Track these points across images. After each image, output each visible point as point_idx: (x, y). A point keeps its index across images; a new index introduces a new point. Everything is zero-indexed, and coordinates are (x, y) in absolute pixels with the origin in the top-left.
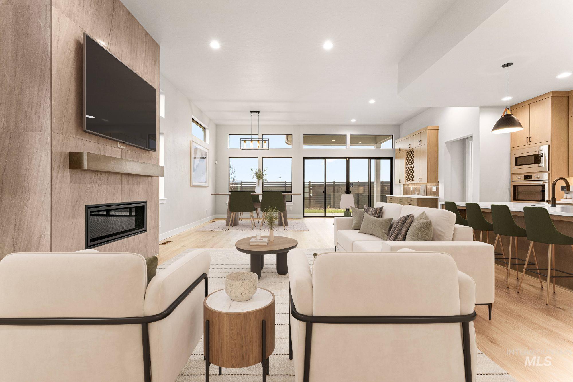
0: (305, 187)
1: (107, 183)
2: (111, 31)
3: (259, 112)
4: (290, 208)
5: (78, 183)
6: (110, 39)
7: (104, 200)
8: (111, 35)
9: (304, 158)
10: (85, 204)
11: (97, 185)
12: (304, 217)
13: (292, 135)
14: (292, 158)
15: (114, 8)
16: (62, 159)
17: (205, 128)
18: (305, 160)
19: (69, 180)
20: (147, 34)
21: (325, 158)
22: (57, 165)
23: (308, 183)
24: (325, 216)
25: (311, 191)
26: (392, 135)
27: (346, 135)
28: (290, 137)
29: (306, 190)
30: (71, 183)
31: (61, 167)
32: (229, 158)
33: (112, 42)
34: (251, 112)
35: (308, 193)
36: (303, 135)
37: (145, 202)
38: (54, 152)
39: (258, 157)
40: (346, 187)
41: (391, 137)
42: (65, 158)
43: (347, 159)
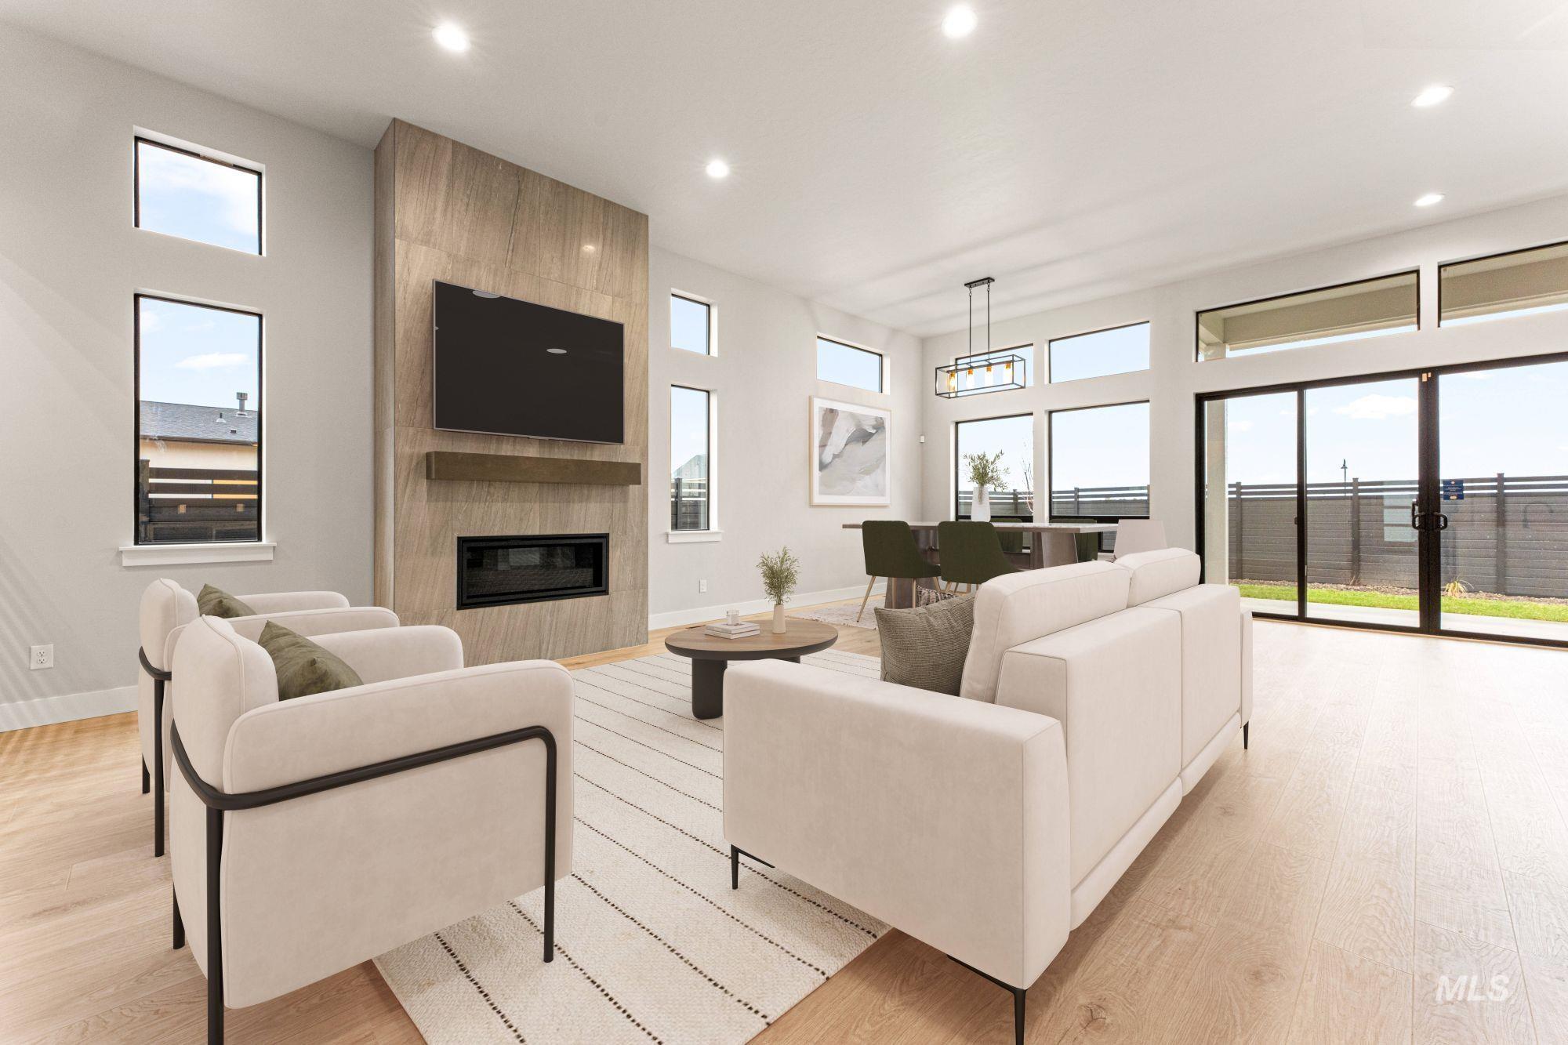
1: (505, 500)
2: (513, 234)
3: (989, 280)
5: (443, 501)
6: (511, 248)
7: (496, 529)
8: (512, 241)
9: (1202, 397)
10: (456, 535)
11: (482, 504)
15: (519, 190)
16: (414, 464)
17: (881, 355)
19: (426, 496)
20: (607, 204)
21: (1300, 387)
22: (404, 474)
24: (1300, 619)
27: (1415, 273)
30: (428, 500)
31: (411, 477)
32: (956, 424)
33: (514, 254)
34: (969, 285)
36: (1196, 313)
37: (606, 536)
38: (399, 455)
39: (1031, 414)
42: (417, 464)
43: (1425, 378)
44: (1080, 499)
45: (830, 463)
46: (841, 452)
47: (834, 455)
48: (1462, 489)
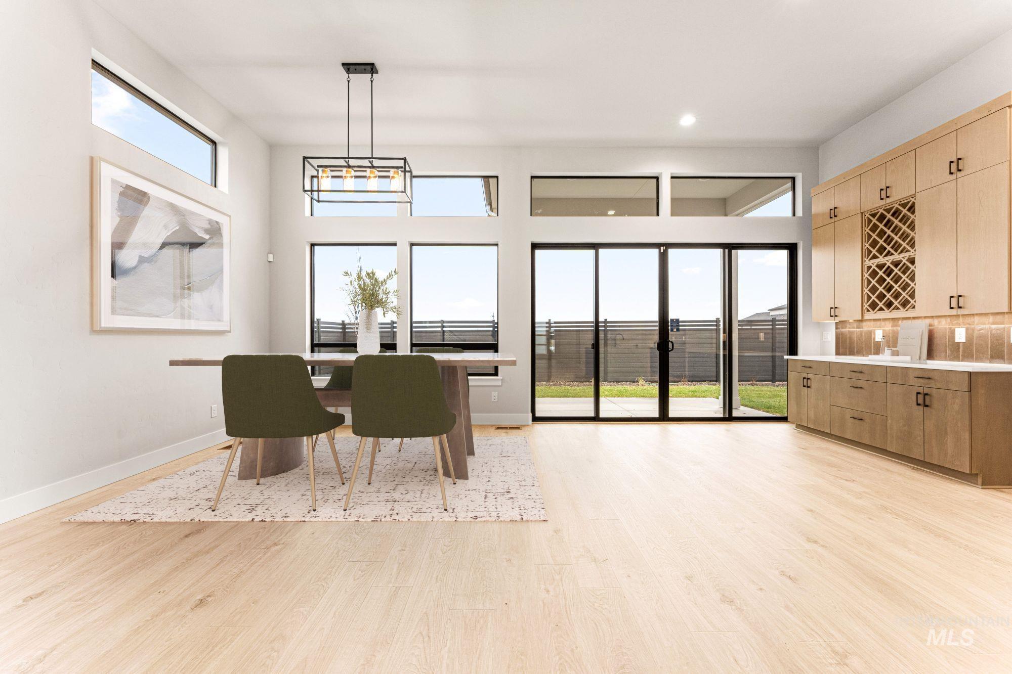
0: (536, 333)
3: (371, 68)
4: (493, 393)
9: (535, 246)
12: (535, 419)
13: (497, 177)
14: (497, 245)
17: (214, 143)
18: (538, 252)
21: (595, 246)
23: (547, 323)
24: (596, 418)
25: (553, 342)
26: (793, 179)
27: (657, 178)
28: (493, 182)
29: (541, 340)
32: (312, 245)
34: (347, 67)
35: (545, 345)
36: (532, 177)
39: (395, 245)
40: (657, 332)
41: (789, 184)
43: (662, 249)
44: (445, 329)
45: (135, 268)
46: (155, 255)
47: (140, 257)
48: (679, 326)
